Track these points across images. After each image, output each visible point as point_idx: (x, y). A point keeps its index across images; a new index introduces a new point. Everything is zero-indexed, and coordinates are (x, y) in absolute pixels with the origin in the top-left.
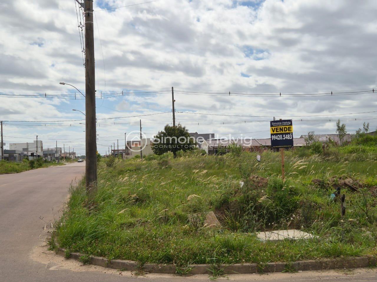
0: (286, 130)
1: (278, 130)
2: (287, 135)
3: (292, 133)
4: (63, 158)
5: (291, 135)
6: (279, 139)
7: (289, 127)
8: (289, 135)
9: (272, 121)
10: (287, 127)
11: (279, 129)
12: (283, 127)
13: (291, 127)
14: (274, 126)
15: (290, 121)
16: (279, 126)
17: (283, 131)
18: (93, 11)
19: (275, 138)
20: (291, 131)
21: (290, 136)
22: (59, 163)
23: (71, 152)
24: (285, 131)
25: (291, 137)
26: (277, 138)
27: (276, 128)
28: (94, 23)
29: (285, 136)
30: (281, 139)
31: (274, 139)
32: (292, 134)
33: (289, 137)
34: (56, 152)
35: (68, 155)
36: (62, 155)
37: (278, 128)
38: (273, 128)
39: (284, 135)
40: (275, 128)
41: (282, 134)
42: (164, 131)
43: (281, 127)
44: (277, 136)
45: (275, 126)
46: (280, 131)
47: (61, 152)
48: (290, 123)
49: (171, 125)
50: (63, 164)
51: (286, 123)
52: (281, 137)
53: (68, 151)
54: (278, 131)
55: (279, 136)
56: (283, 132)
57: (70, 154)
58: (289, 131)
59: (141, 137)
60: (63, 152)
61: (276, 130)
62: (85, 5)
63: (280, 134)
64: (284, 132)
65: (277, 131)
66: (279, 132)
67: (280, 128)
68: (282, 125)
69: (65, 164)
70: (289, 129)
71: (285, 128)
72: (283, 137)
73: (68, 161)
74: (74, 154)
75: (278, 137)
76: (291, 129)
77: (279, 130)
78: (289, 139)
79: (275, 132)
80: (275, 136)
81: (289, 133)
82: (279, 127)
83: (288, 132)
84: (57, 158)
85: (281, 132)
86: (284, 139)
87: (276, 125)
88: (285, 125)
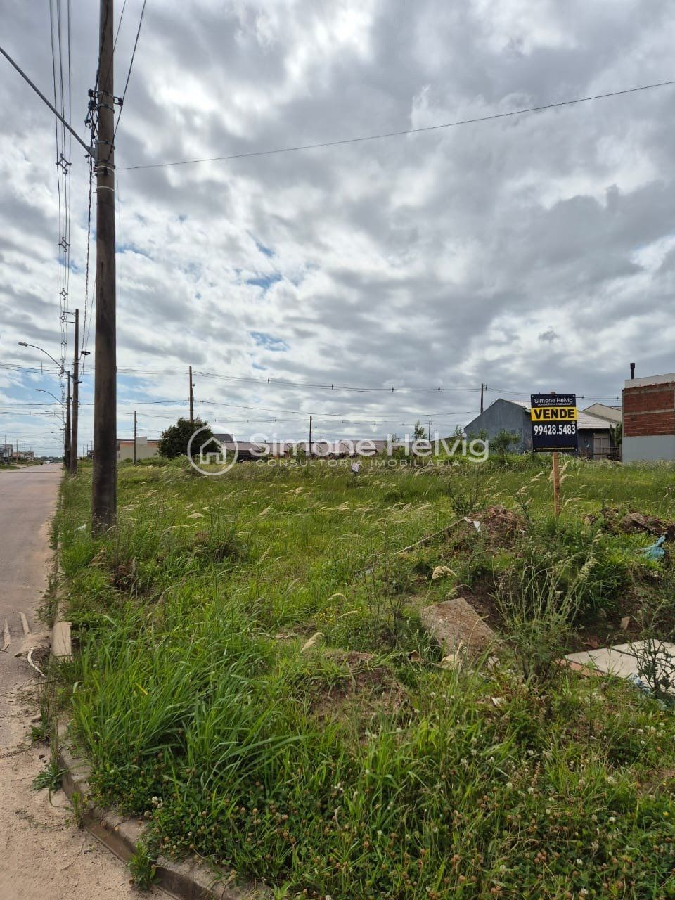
0: (563, 415)
1: (548, 414)
2: (565, 426)
3: (576, 421)
4: (15, 459)
5: (573, 426)
6: (550, 433)
7: (569, 410)
8: (569, 425)
9: (534, 395)
10: (566, 409)
11: (550, 412)
12: (559, 408)
13: (573, 410)
14: (539, 407)
15: (572, 397)
16: (550, 406)
17: (557, 417)
18: (114, 167)
19: (541, 431)
20: (573, 417)
21: (572, 428)
22: (9, 467)
23: (27, 451)
24: (562, 417)
25: (574, 429)
26: (546, 432)
27: (545, 411)
28: (116, 191)
29: (562, 428)
30: (554, 433)
31: (539, 432)
32: (576, 425)
33: (569, 429)
34: (5, 450)
35: (22, 456)
36: (14, 456)
37: (548, 410)
38: (538, 409)
39: (560, 426)
40: (541, 411)
41: (557, 423)
42: (176, 426)
43: (555, 409)
44: (546, 426)
45: (542, 406)
46: (552, 417)
47: (12, 450)
48: (570, 401)
49: (187, 417)
50: (15, 468)
51: (564, 400)
52: (554, 429)
53: (22, 450)
54: (549, 417)
55: (549, 426)
56: (557, 420)
57: (25, 454)
58: (570, 417)
59: (135, 434)
60: (15, 450)
61: (545, 414)
62: (98, 153)
63: (552, 423)
64: (559, 419)
65: (545, 417)
66: (551, 419)
67: (552, 411)
68: (555, 404)
69: (19, 468)
70: (570, 413)
71: (561, 411)
72: (558, 430)
73: (22, 464)
74: (32, 454)
75: (548, 429)
76: (573, 413)
77: (550, 415)
78: (569, 433)
79: (542, 419)
80: (541, 426)
81: (570, 423)
82: (550, 408)
83: (567, 419)
84: (6, 459)
85: (555, 419)
86: (560, 433)
87: (544, 404)
88: (562, 404)
